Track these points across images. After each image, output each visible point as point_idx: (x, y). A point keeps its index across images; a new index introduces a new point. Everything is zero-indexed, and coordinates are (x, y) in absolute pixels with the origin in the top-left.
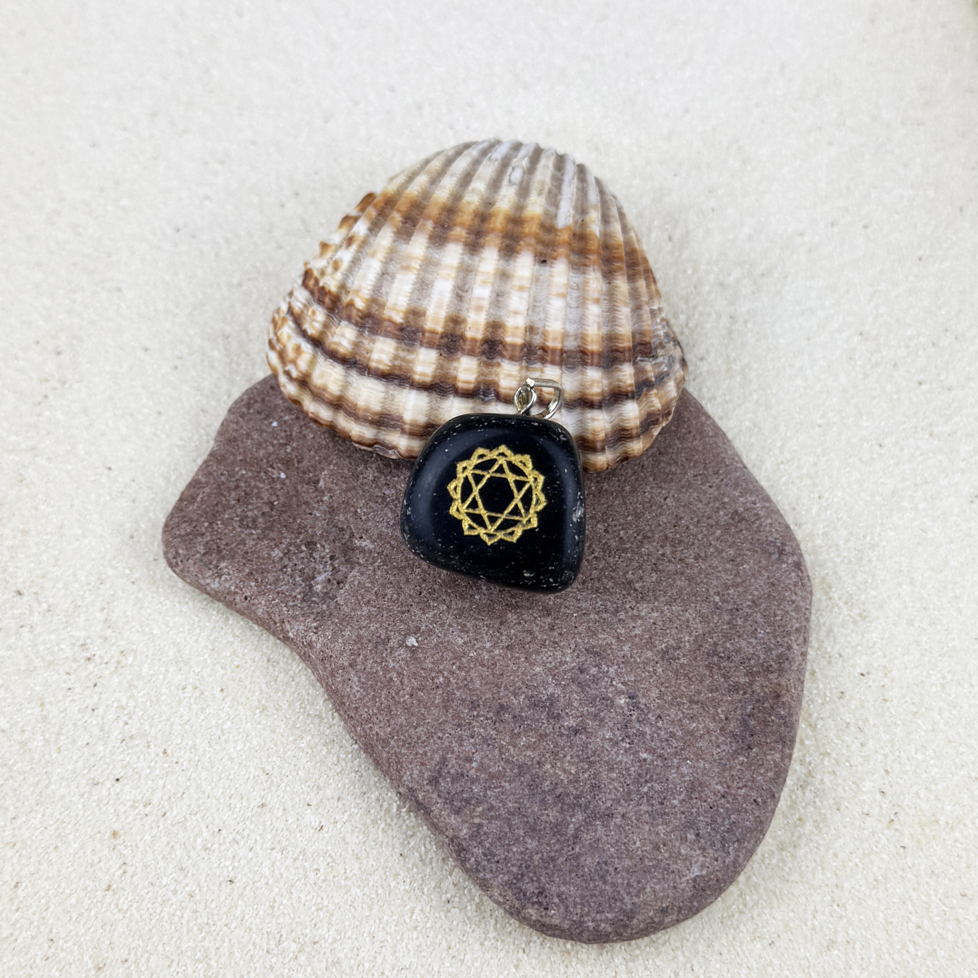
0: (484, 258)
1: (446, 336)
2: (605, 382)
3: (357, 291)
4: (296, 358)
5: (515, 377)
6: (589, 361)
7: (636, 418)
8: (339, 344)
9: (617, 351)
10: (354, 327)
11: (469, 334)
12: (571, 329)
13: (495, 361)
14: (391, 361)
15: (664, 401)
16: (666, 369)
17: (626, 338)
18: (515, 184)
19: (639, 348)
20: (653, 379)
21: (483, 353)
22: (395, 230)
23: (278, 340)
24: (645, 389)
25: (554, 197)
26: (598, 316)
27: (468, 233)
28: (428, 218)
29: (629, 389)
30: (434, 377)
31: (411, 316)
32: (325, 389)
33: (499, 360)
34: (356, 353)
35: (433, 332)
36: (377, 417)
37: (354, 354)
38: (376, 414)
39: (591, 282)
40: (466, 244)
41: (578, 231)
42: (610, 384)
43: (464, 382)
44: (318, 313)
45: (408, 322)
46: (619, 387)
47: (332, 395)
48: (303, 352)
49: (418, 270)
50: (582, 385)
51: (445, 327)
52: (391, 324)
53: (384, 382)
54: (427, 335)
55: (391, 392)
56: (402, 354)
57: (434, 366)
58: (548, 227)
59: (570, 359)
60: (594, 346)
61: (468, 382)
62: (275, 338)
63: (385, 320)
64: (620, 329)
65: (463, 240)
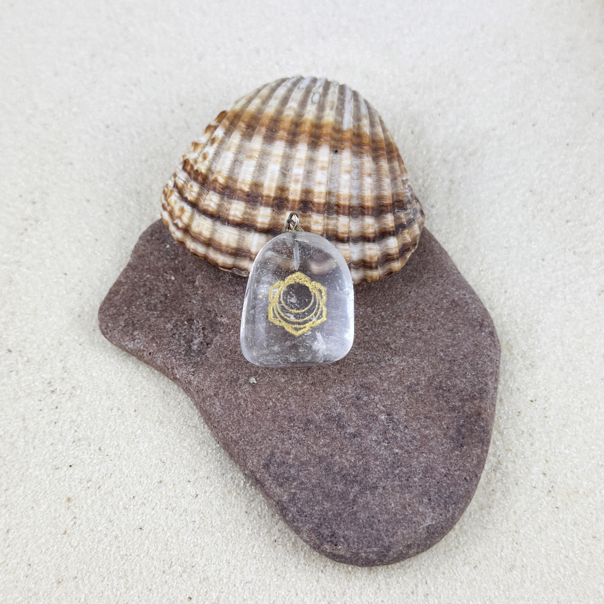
0: (299, 150)
1: (277, 199)
2: (376, 225)
3: (220, 172)
4: (181, 215)
5: (321, 223)
6: (366, 213)
7: (396, 248)
8: (209, 205)
9: (383, 206)
10: (218, 195)
11: (291, 197)
12: (354, 193)
13: (307, 214)
14: (242, 215)
15: (412, 237)
16: (412, 217)
17: (388, 198)
18: (315, 103)
19: (396, 204)
20: (406, 223)
21: (300, 209)
22: (242, 133)
23: (168, 204)
24: (401, 230)
25: (340, 111)
26: (371, 184)
27: (288, 135)
28: (262, 125)
29: (391, 229)
30: (270, 225)
31: (254, 187)
32: (200, 234)
33: (310, 213)
34: (219, 211)
35: (268, 197)
36: (234, 251)
37: (218, 211)
38: (233, 249)
39: (366, 163)
40: (287, 141)
41: (356, 131)
42: (379, 227)
44: (194, 186)
45: (252, 191)
46: (385, 228)
47: (205, 238)
48: (185, 211)
49: (257, 158)
50: (363, 227)
51: (276, 193)
52: (241, 192)
53: (238, 229)
54: (264, 198)
55: (243, 235)
56: (248, 211)
57: (269, 218)
58: (338, 130)
59: (355, 212)
60: (369, 203)
62: (166, 203)
63: (237, 190)
64: (384, 192)
65: (285, 138)
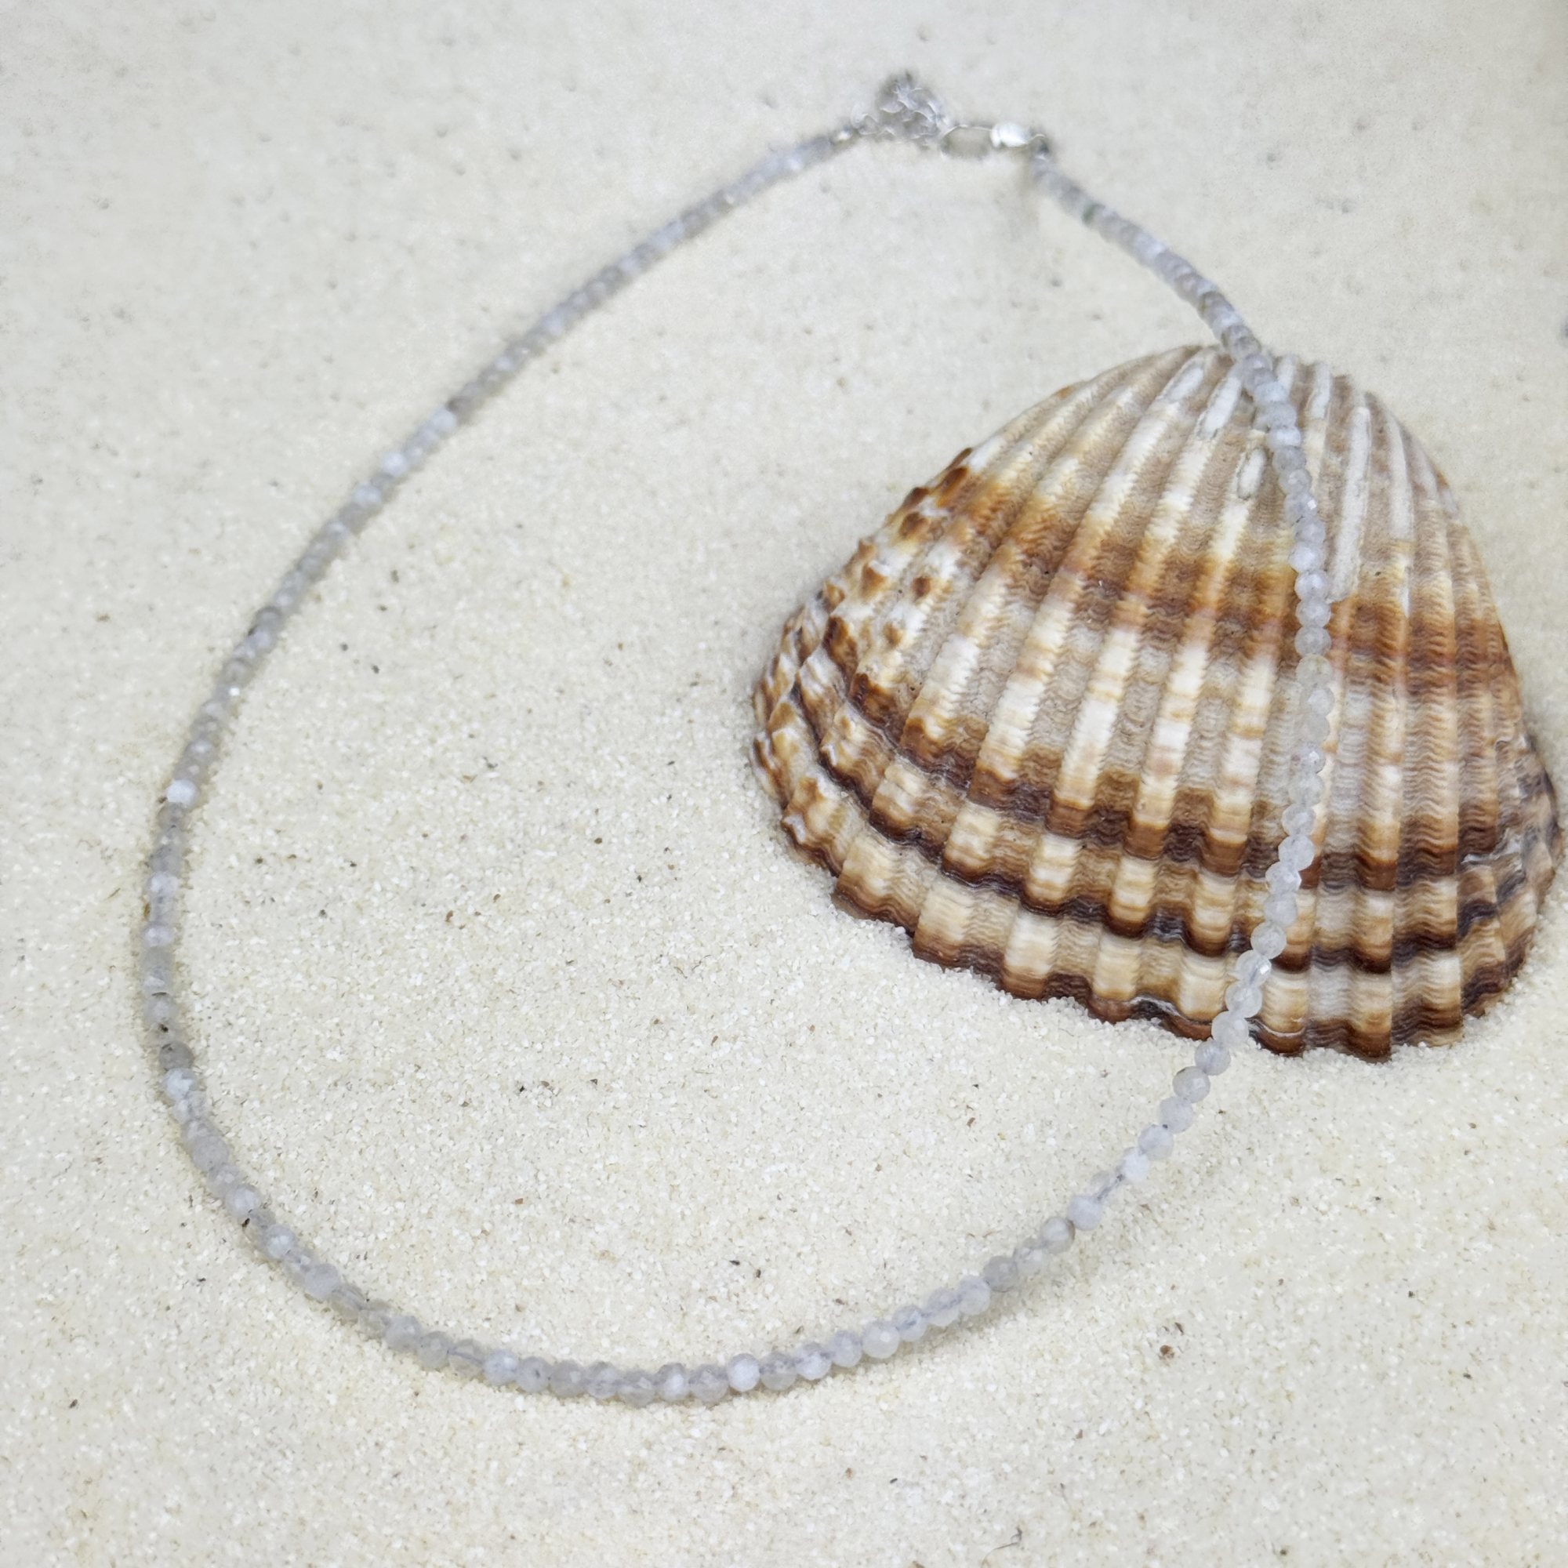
0: (1181, 665)
1: (1096, 812)
2: (1401, 910)
3: (934, 702)
4: (808, 805)
5: (1223, 905)
6: (1373, 881)
7: (1454, 989)
8: (890, 801)
9: (1429, 853)
10: (920, 771)
11: (1141, 818)
12: (1344, 808)
13: (1188, 866)
14: (987, 851)
15: (1511, 936)
16: (1519, 867)
17: (1446, 826)
18: (1246, 498)
19: (1470, 838)
20: (1494, 900)
21: (1167, 850)
22: (1009, 581)
23: (774, 750)
24: (1477, 920)
26: (1399, 788)
27: (1151, 607)
28: (1074, 570)
29: (1446, 929)
30: (1070, 890)
31: (1032, 764)
32: (858, 882)
33: (1196, 867)
34: (921, 820)
35: (1071, 807)
36: (954, 953)
37: (916, 821)
38: (953, 947)
39: (1388, 716)
40: (1147, 629)
41: (1368, 597)
42: (1409, 915)
43: (1126, 907)
44: (853, 725)
46: (1426, 924)
47: (869, 895)
48: (821, 798)
50: (1356, 922)
51: (1098, 790)
52: (991, 782)
53: (971, 889)
54: (1061, 811)
55: (985, 905)
56: (1010, 836)
57: (1070, 870)
59: (1336, 871)
60: (1384, 853)
61: (1134, 909)
62: (767, 743)
63: (979, 771)
64: (1438, 808)
65: (1141, 620)
